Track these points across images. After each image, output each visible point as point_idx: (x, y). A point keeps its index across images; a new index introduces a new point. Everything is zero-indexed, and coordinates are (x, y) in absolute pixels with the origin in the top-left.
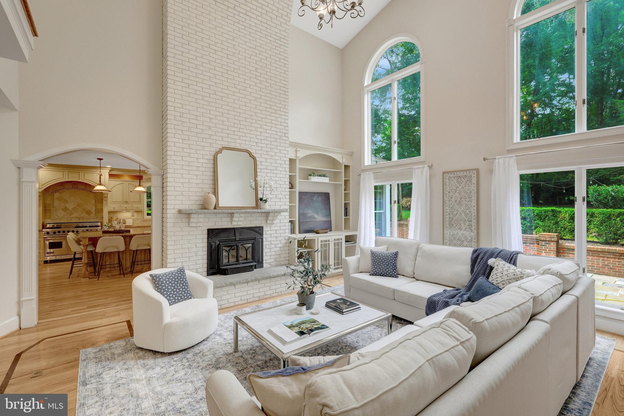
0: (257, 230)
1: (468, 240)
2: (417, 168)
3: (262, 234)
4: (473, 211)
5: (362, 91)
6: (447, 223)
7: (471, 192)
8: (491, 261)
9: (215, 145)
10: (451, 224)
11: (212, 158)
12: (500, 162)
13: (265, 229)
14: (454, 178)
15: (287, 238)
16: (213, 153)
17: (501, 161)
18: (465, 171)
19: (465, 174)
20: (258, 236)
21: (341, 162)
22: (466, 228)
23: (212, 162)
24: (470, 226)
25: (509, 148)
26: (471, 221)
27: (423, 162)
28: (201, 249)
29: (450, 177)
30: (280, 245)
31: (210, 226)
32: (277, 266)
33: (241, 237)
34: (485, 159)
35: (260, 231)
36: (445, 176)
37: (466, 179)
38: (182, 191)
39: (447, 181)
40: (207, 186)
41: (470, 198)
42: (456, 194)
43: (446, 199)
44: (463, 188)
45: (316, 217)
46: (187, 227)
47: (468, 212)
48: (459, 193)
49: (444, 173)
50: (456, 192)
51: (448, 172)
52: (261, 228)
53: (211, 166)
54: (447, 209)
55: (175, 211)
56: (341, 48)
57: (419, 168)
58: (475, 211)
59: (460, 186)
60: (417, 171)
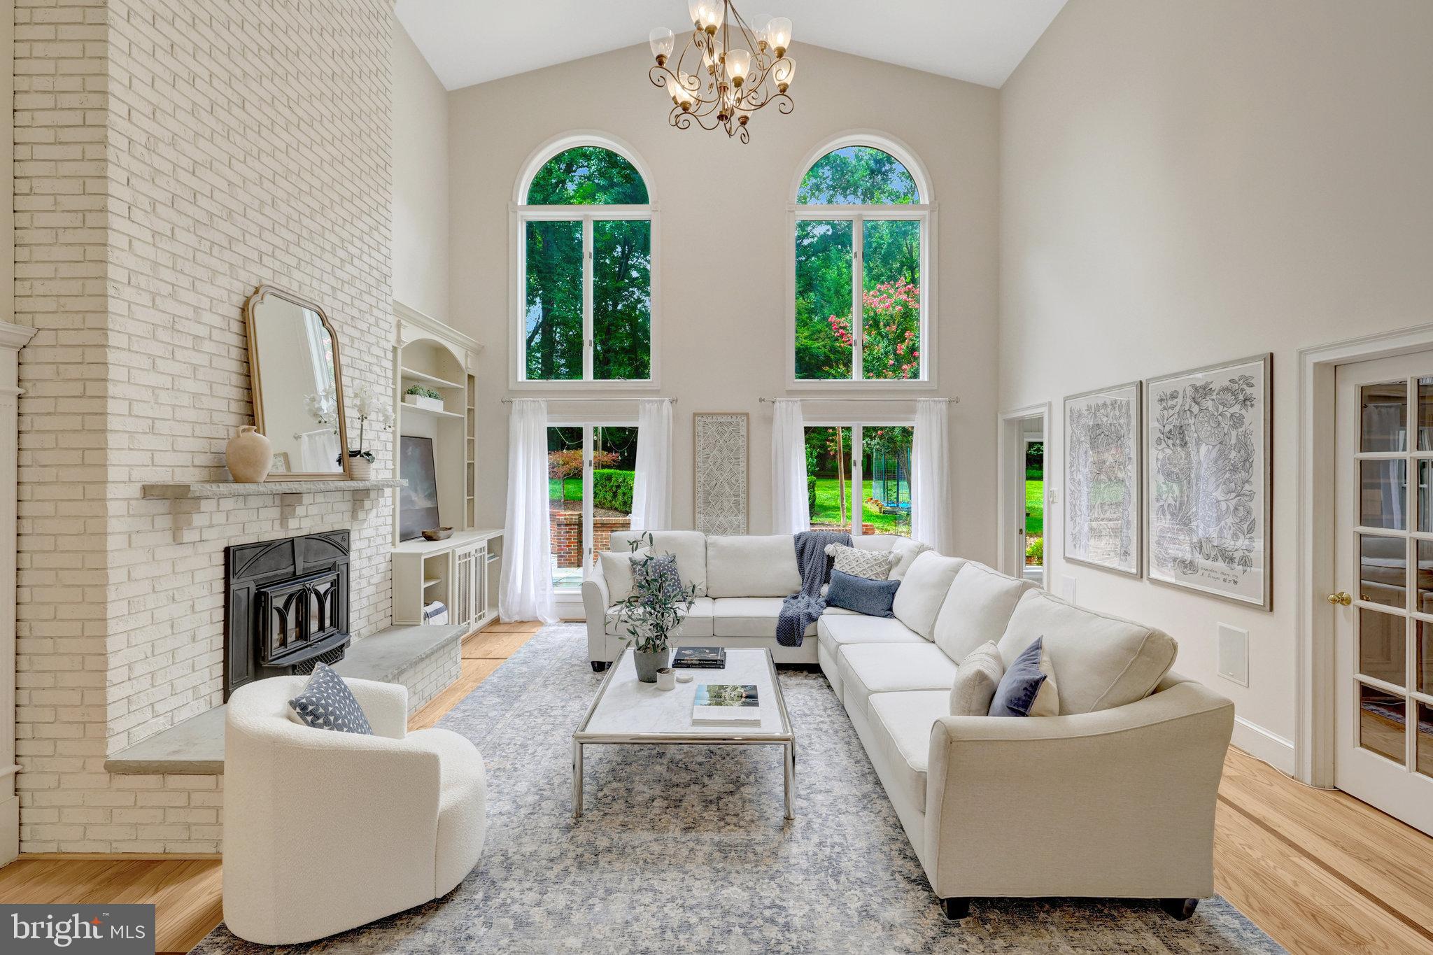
0: (338, 539)
1: (734, 526)
2: (649, 402)
3: (346, 552)
4: (741, 480)
5: (511, 214)
6: (701, 500)
7: (738, 450)
8: (829, 549)
9: (243, 275)
10: (707, 503)
11: (235, 313)
12: (781, 406)
13: (353, 536)
14: (712, 424)
15: (388, 558)
16: (238, 300)
17: (783, 404)
18: (732, 414)
19: (729, 420)
20: (340, 560)
21: (463, 365)
22: (731, 507)
23: (236, 327)
24: (737, 503)
25: (790, 388)
26: (738, 496)
27: (656, 392)
28: (206, 616)
29: (705, 423)
30: (375, 580)
31: (229, 538)
32: (373, 635)
33: (307, 565)
34: (761, 400)
35: (343, 544)
36: (697, 420)
37: (731, 429)
38: (153, 419)
39: (700, 428)
40: (223, 405)
41: (736, 459)
42: (715, 452)
43: (698, 459)
44: (725, 442)
45: (413, 499)
46: (167, 545)
47: (733, 482)
48: (720, 451)
49: (695, 415)
50: (714, 448)
51: (702, 415)
52: (346, 534)
53: (235, 340)
54: (701, 477)
55: (135, 490)
56: (449, 89)
57: (652, 402)
58: (745, 480)
59: (721, 438)
60: (647, 406)
